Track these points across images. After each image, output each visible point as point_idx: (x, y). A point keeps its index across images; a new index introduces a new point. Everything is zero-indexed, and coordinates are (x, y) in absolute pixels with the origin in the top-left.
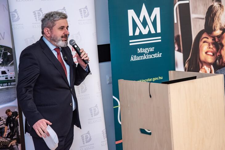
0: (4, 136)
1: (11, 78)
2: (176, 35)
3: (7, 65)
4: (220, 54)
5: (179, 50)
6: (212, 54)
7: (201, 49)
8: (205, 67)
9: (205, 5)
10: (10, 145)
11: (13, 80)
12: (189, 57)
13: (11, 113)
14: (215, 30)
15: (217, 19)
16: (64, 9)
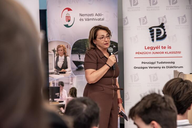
16: (165, 17)
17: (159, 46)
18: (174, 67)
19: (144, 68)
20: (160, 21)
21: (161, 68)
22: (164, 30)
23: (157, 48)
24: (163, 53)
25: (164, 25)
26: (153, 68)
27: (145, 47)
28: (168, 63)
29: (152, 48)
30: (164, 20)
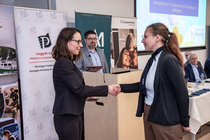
0: (9, 105)
1: (14, 68)
2: (111, 49)
3: (12, 60)
4: (132, 61)
5: (112, 58)
6: (129, 61)
7: (123, 58)
9: (126, 34)
10: (13, 110)
11: (15, 70)
12: (118, 62)
13: (14, 90)
14: (130, 48)
15: (132, 42)
16: (49, 28)
17: (47, 52)
19: (36, 71)
20: (46, 32)
21: (49, 70)
22: (50, 39)
23: (45, 54)
24: (50, 58)
25: (49, 35)
26: (44, 70)
27: (36, 53)
29: (42, 54)
30: (48, 31)
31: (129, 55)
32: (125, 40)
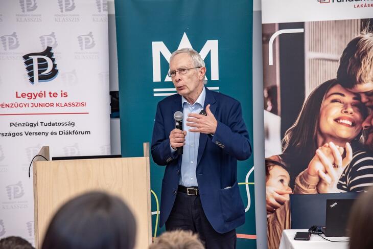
4: (368, 125)
5: (274, 111)
6: (350, 123)
7: (324, 112)
8: (332, 144)
9: (342, 36)
12: (295, 125)
14: (361, 82)
15: (367, 62)
16: (53, 35)
17: (45, 92)
18: (73, 132)
19: (14, 135)
20: (43, 43)
21: (49, 134)
22: (53, 60)
23: (40, 95)
24: (52, 105)
25: (52, 51)
26: (34, 134)
27: (17, 93)
28: (63, 124)
29: (31, 96)
30: (51, 42)
31: (353, 105)
32: (338, 56)
